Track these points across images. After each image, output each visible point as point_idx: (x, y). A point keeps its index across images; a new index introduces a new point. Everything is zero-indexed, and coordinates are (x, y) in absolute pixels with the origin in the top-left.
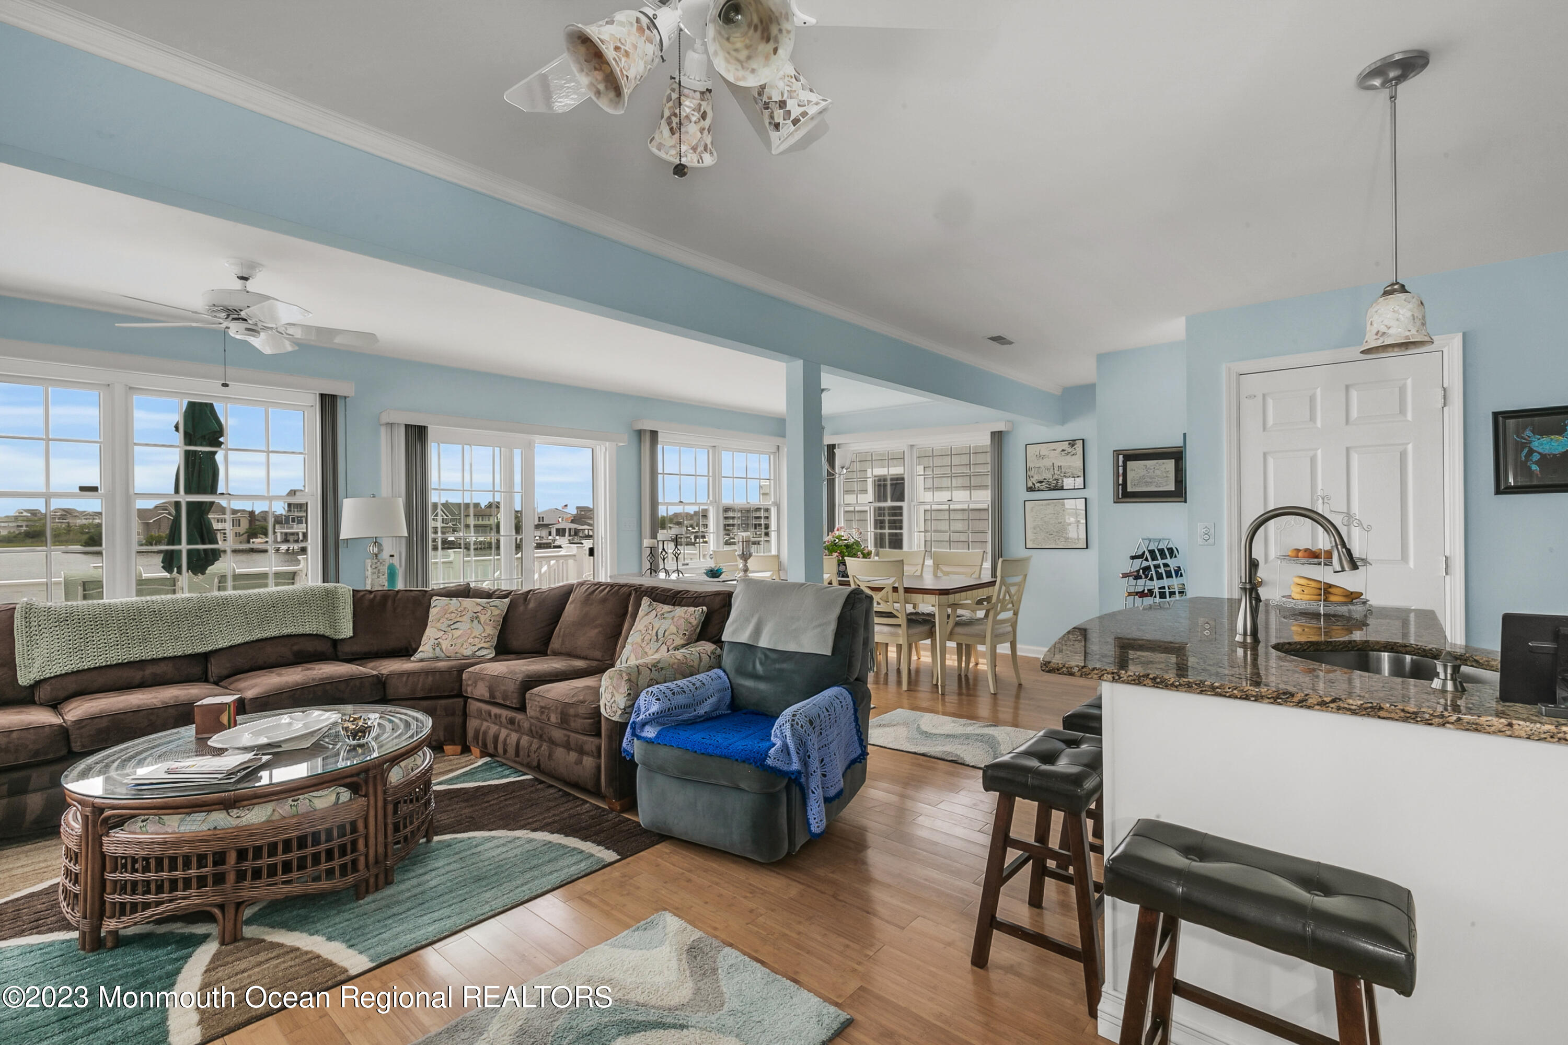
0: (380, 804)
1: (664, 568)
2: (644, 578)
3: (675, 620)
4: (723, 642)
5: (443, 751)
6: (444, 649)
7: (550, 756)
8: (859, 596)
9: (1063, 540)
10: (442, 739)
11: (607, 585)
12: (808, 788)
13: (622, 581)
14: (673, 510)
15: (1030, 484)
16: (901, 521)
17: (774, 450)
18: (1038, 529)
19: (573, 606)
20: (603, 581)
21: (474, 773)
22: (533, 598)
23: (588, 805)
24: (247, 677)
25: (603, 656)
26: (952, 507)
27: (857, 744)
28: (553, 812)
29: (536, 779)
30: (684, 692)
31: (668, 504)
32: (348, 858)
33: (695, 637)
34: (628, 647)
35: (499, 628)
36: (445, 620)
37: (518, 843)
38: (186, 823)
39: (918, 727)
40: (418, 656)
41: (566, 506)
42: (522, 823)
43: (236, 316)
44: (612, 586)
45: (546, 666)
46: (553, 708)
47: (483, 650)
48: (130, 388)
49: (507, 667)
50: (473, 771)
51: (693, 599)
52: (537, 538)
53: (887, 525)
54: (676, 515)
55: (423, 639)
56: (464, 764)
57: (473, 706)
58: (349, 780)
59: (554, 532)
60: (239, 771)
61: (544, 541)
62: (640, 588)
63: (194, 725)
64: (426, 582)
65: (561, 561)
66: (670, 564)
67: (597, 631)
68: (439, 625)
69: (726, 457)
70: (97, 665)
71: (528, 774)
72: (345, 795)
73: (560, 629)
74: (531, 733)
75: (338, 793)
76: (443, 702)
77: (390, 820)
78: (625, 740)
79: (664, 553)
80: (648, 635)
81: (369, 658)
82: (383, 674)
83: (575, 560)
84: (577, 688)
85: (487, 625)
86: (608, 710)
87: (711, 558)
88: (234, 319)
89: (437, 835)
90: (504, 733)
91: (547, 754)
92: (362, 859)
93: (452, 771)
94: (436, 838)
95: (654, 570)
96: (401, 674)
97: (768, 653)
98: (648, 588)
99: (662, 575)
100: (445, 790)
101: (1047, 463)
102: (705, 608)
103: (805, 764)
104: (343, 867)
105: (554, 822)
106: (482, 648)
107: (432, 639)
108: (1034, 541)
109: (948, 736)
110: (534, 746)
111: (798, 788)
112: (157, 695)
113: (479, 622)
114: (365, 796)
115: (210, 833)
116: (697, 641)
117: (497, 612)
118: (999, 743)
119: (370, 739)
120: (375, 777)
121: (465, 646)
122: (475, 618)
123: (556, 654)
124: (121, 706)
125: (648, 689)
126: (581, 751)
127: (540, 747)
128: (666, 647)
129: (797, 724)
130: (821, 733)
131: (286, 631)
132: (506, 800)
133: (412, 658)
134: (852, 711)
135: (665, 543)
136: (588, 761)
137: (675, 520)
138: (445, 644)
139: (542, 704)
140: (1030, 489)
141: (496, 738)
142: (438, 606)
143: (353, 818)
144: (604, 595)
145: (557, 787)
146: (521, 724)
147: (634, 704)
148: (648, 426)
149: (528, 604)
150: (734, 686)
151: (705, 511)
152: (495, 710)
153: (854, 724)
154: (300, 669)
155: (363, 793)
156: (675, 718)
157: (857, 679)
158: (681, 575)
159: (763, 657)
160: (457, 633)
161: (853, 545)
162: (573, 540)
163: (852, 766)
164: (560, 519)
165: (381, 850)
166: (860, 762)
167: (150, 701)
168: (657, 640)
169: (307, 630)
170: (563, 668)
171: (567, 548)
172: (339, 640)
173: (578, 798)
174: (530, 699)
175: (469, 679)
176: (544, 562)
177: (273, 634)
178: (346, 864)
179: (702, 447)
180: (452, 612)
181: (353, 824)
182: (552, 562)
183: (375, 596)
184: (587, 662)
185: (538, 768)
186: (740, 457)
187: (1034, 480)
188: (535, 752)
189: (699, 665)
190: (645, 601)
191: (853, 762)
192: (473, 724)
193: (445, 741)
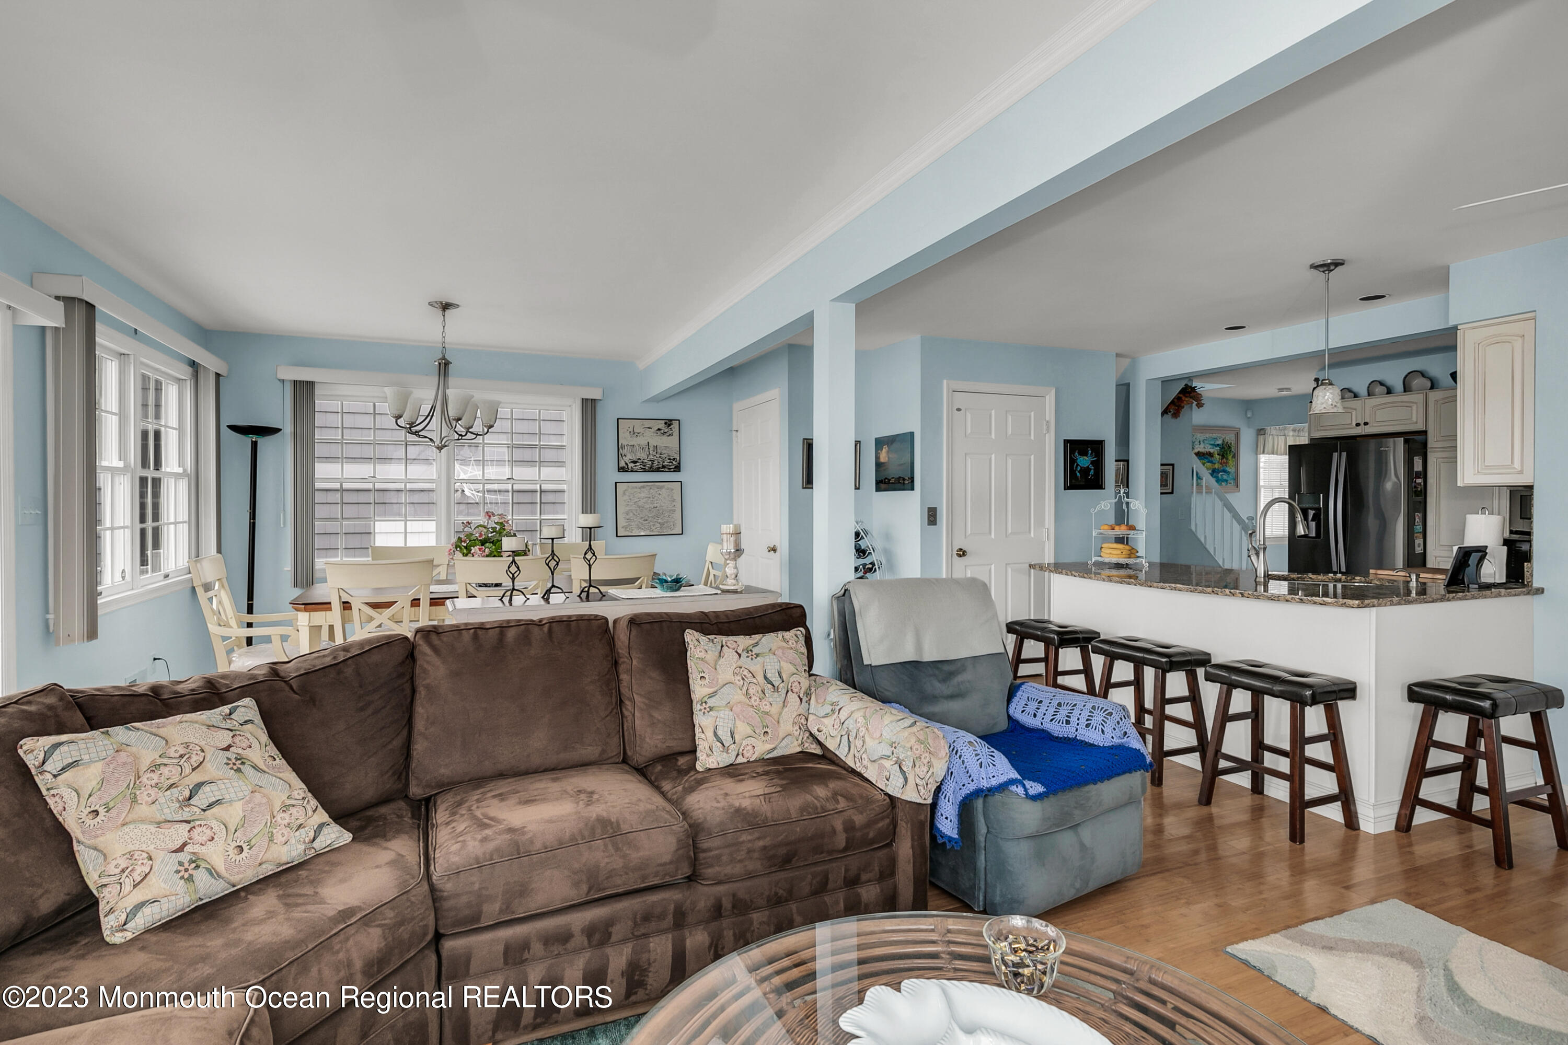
6: (221, 867)
9: (659, 525)
15: (622, 464)
18: (631, 514)
26: (516, 487)
101: (642, 441)
108: (626, 528)
121: (279, 839)
140: (622, 469)
148: (90, 293)
187: (627, 459)
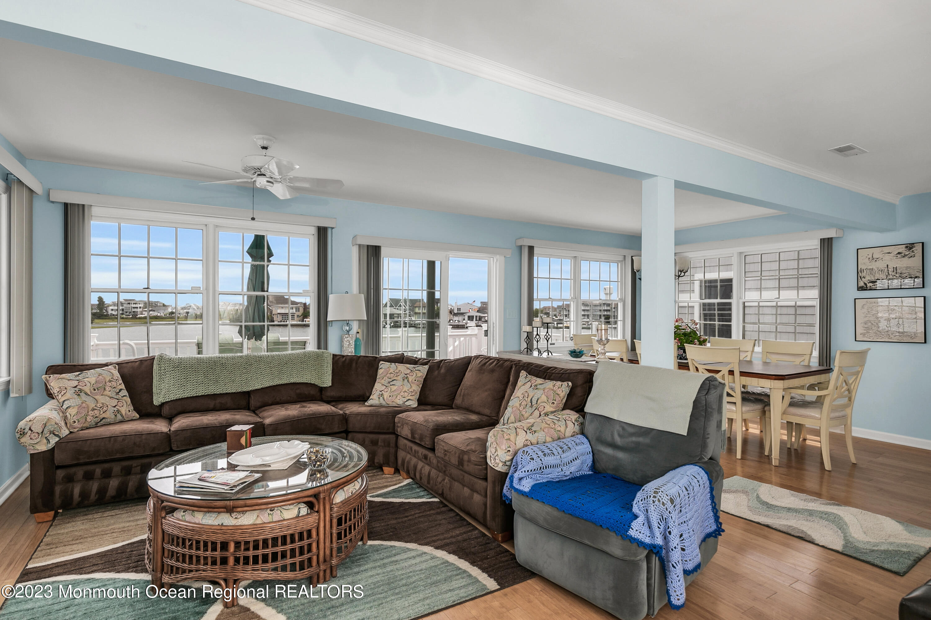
0: (328, 518)
1: (537, 348)
2: (522, 355)
3: (546, 391)
4: (586, 412)
5: (382, 470)
6: (385, 398)
7: (450, 488)
8: (713, 383)
9: (898, 334)
10: (382, 462)
11: (495, 359)
12: (669, 561)
13: (506, 356)
14: (544, 304)
15: (861, 284)
16: (730, 315)
17: (621, 258)
18: (870, 324)
19: (470, 373)
20: (494, 356)
21: (401, 491)
22: (444, 366)
23: (477, 532)
24: (269, 409)
25: (491, 413)
26: (779, 304)
27: (712, 520)
28: (451, 534)
29: (441, 502)
30: (553, 454)
31: (540, 300)
32: (306, 556)
33: (561, 406)
34: (509, 409)
35: (421, 386)
36: (387, 378)
37: (425, 558)
38: (206, 518)
39: (758, 497)
40: (369, 402)
41: (474, 301)
42: (428, 540)
43: (259, 173)
44: (498, 360)
45: (450, 418)
46: (453, 452)
47: (410, 401)
48: (217, 226)
49: (424, 417)
50: (400, 489)
51: (560, 374)
52: (456, 321)
53: (717, 317)
54: (545, 308)
55: (373, 391)
56: (394, 483)
57: (402, 442)
58: (306, 499)
59: (466, 318)
60: (238, 485)
61: (461, 324)
62: (519, 363)
63: (226, 443)
64: (378, 350)
65: (467, 338)
66: (543, 344)
67: (486, 393)
68: (383, 381)
69: (584, 265)
70: (192, 396)
71: (436, 497)
72: (304, 510)
73: (461, 390)
74: (438, 469)
75: (299, 508)
76: (382, 437)
77: (335, 531)
78: (505, 488)
79: (538, 337)
80: (524, 401)
81: (341, 401)
82: (346, 414)
83: (477, 338)
84: (471, 438)
85: (413, 383)
86: (493, 461)
87: (572, 340)
88: (259, 175)
89: (370, 540)
90: (420, 465)
91: (449, 486)
92: (315, 558)
93: (386, 487)
94: (370, 543)
95: (530, 349)
96: (358, 414)
97: (626, 427)
98: (525, 363)
99: (536, 353)
100: (380, 502)
101: (881, 264)
102: (570, 384)
103: (665, 538)
104: (302, 563)
105: (451, 543)
106: (409, 399)
107: (378, 391)
108: (866, 336)
109: (789, 509)
110: (440, 479)
111: (657, 558)
112: (217, 417)
113: (408, 381)
114: (317, 512)
115: (219, 528)
116: (563, 409)
117: (420, 374)
118: (846, 524)
119: (325, 467)
120: (324, 498)
121: (398, 398)
122: (406, 378)
123: (459, 408)
124: (198, 423)
125: (523, 449)
126: (473, 490)
127: (444, 480)
128: (539, 412)
129: (659, 501)
130: (681, 511)
131: (292, 381)
132: (419, 517)
133: (366, 404)
134: (708, 490)
135: (539, 328)
136: (477, 498)
137: (544, 312)
138: (386, 395)
139: (446, 448)
140: (860, 289)
141: (415, 467)
142: (384, 366)
143: (309, 528)
144: (493, 367)
145: (456, 512)
146: (431, 460)
147: (513, 459)
148: (528, 242)
149: (440, 370)
150: (595, 452)
151: (568, 306)
152: (415, 448)
153: (709, 502)
154: (298, 406)
155: (316, 510)
156: (545, 476)
157: (711, 459)
158: (550, 354)
159: (621, 429)
160: (394, 388)
161: (690, 333)
162: (478, 323)
163: (707, 539)
164: (471, 310)
165: (328, 552)
166: (716, 537)
167: (213, 421)
168: (532, 406)
169: (305, 381)
170: (462, 420)
171: (473, 329)
172: (323, 387)
173: (470, 524)
174: (437, 443)
175: (399, 422)
176: (457, 339)
177: (286, 382)
178: (304, 561)
179: (565, 257)
180: (391, 373)
181: (309, 532)
182: (462, 339)
183: (346, 360)
184: (480, 417)
185: (442, 495)
186: (595, 265)
187: (866, 280)
188: (440, 484)
189: (565, 431)
190: (523, 373)
191: (708, 536)
192: (401, 454)
193: (384, 464)
